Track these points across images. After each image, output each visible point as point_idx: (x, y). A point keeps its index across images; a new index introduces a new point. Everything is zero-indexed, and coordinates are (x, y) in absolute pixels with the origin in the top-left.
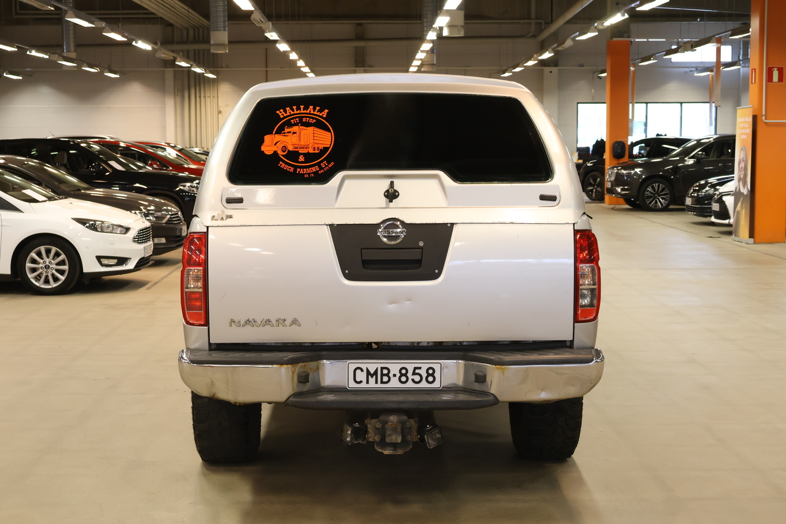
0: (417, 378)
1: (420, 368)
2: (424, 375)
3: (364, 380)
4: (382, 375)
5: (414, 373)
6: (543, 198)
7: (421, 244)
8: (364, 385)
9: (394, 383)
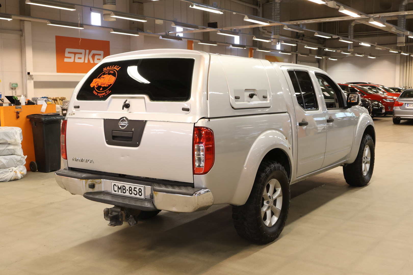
0: (135, 193)
1: (136, 188)
2: (138, 192)
3: (117, 191)
4: (123, 189)
5: (134, 190)
6: (184, 109)
7: (133, 130)
8: (117, 193)
9: (127, 194)
